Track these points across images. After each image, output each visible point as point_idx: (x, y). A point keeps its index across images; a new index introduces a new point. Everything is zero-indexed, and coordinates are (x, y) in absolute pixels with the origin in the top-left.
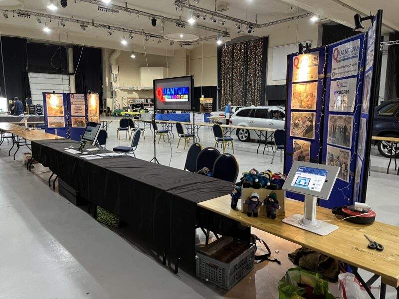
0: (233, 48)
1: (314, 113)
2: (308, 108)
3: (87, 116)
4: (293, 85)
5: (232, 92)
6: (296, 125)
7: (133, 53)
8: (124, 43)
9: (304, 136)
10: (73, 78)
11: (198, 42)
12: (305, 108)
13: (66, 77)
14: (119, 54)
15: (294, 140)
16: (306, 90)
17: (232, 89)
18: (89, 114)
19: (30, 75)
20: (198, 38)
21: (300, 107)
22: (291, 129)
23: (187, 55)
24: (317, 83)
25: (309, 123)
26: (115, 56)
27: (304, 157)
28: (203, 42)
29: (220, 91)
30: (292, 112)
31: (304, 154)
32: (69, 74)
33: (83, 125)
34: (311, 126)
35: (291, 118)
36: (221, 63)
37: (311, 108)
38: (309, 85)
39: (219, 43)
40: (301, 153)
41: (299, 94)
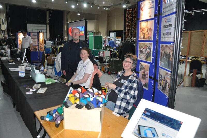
0: (133, 10)
1: (152, 43)
2: (148, 39)
3: (38, 45)
4: (140, 23)
5: (132, 33)
6: (142, 52)
7: (79, 12)
8: (73, 7)
9: (146, 60)
10: (48, 26)
11: (113, 6)
12: (147, 39)
13: (45, 25)
14: (72, 13)
15: (140, 62)
16: (147, 26)
17: (132, 32)
18: (40, 44)
19: (28, 25)
20: (113, 4)
21: (144, 38)
22: (139, 54)
23: (108, 14)
24: (153, 20)
25: (149, 51)
26: (69, 15)
27: (145, 75)
28: (115, 7)
29: (125, 33)
30: (139, 42)
31: (146, 73)
32: (46, 24)
33: (36, 50)
34: (150, 52)
35: (139, 47)
36: (126, 18)
37: (150, 39)
38: (149, 22)
39: (124, 6)
40: (144, 72)
41: (143, 29)
